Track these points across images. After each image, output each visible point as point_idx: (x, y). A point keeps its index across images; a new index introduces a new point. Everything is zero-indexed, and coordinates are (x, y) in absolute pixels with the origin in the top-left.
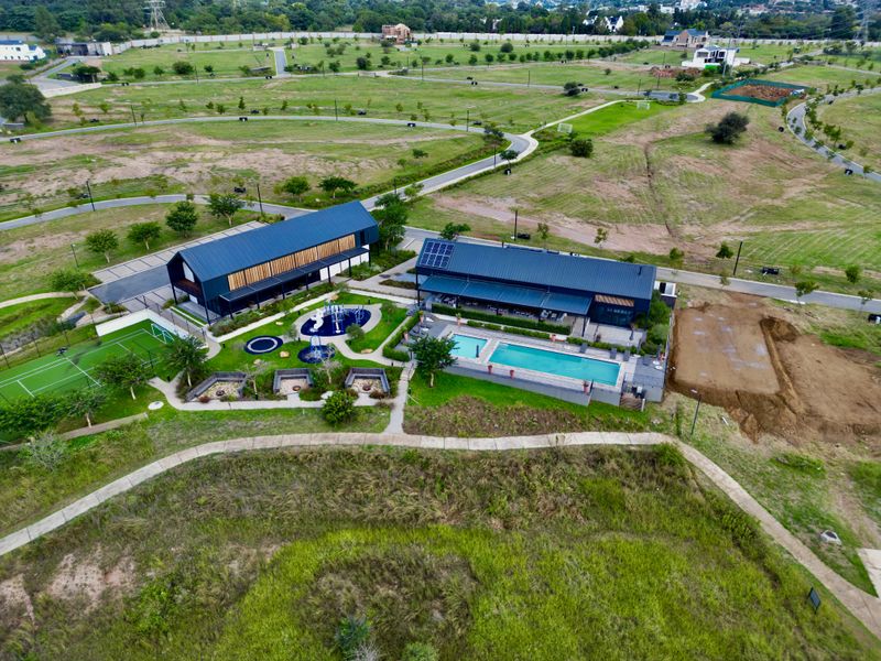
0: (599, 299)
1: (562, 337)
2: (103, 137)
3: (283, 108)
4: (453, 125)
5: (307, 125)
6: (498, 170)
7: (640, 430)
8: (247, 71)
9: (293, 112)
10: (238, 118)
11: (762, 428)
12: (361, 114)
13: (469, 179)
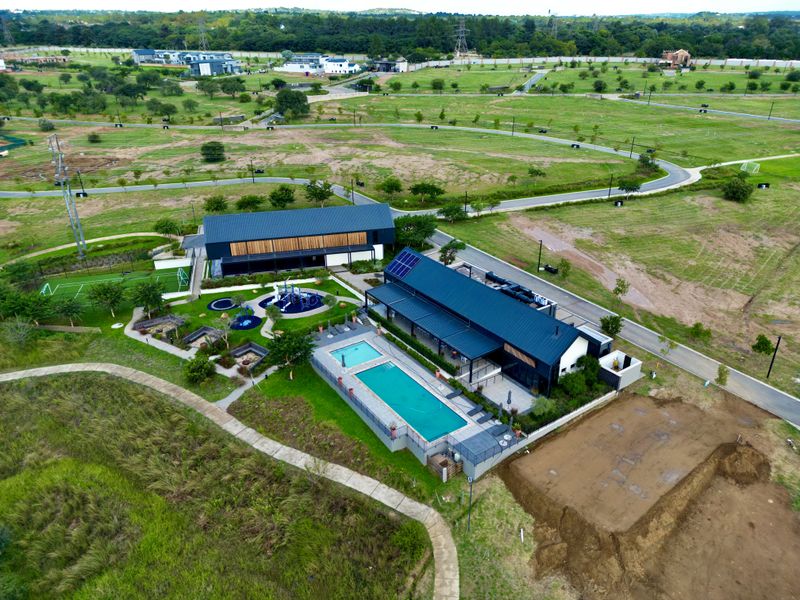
0: (508, 348)
1: (447, 376)
2: (321, 132)
3: (475, 121)
4: (616, 150)
5: (481, 137)
6: (610, 200)
7: (421, 499)
8: (485, 89)
9: (484, 125)
10: (430, 126)
11: (565, 567)
12: (543, 132)
13: (568, 204)
